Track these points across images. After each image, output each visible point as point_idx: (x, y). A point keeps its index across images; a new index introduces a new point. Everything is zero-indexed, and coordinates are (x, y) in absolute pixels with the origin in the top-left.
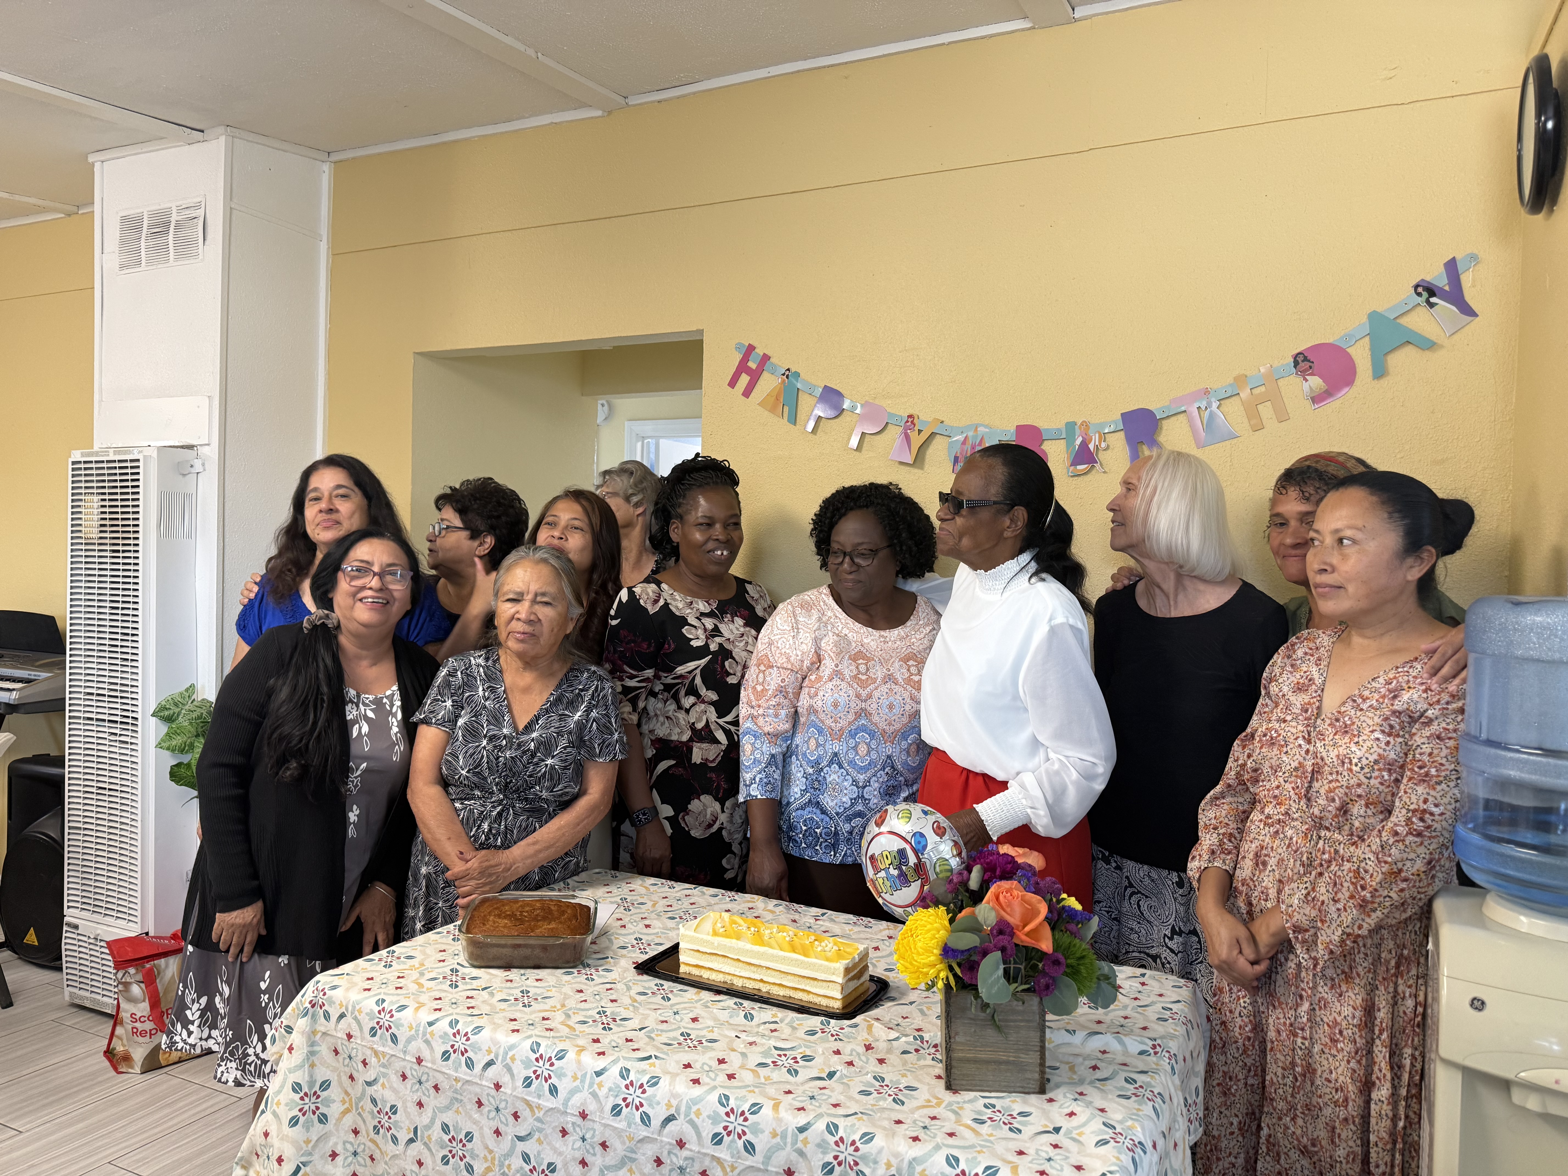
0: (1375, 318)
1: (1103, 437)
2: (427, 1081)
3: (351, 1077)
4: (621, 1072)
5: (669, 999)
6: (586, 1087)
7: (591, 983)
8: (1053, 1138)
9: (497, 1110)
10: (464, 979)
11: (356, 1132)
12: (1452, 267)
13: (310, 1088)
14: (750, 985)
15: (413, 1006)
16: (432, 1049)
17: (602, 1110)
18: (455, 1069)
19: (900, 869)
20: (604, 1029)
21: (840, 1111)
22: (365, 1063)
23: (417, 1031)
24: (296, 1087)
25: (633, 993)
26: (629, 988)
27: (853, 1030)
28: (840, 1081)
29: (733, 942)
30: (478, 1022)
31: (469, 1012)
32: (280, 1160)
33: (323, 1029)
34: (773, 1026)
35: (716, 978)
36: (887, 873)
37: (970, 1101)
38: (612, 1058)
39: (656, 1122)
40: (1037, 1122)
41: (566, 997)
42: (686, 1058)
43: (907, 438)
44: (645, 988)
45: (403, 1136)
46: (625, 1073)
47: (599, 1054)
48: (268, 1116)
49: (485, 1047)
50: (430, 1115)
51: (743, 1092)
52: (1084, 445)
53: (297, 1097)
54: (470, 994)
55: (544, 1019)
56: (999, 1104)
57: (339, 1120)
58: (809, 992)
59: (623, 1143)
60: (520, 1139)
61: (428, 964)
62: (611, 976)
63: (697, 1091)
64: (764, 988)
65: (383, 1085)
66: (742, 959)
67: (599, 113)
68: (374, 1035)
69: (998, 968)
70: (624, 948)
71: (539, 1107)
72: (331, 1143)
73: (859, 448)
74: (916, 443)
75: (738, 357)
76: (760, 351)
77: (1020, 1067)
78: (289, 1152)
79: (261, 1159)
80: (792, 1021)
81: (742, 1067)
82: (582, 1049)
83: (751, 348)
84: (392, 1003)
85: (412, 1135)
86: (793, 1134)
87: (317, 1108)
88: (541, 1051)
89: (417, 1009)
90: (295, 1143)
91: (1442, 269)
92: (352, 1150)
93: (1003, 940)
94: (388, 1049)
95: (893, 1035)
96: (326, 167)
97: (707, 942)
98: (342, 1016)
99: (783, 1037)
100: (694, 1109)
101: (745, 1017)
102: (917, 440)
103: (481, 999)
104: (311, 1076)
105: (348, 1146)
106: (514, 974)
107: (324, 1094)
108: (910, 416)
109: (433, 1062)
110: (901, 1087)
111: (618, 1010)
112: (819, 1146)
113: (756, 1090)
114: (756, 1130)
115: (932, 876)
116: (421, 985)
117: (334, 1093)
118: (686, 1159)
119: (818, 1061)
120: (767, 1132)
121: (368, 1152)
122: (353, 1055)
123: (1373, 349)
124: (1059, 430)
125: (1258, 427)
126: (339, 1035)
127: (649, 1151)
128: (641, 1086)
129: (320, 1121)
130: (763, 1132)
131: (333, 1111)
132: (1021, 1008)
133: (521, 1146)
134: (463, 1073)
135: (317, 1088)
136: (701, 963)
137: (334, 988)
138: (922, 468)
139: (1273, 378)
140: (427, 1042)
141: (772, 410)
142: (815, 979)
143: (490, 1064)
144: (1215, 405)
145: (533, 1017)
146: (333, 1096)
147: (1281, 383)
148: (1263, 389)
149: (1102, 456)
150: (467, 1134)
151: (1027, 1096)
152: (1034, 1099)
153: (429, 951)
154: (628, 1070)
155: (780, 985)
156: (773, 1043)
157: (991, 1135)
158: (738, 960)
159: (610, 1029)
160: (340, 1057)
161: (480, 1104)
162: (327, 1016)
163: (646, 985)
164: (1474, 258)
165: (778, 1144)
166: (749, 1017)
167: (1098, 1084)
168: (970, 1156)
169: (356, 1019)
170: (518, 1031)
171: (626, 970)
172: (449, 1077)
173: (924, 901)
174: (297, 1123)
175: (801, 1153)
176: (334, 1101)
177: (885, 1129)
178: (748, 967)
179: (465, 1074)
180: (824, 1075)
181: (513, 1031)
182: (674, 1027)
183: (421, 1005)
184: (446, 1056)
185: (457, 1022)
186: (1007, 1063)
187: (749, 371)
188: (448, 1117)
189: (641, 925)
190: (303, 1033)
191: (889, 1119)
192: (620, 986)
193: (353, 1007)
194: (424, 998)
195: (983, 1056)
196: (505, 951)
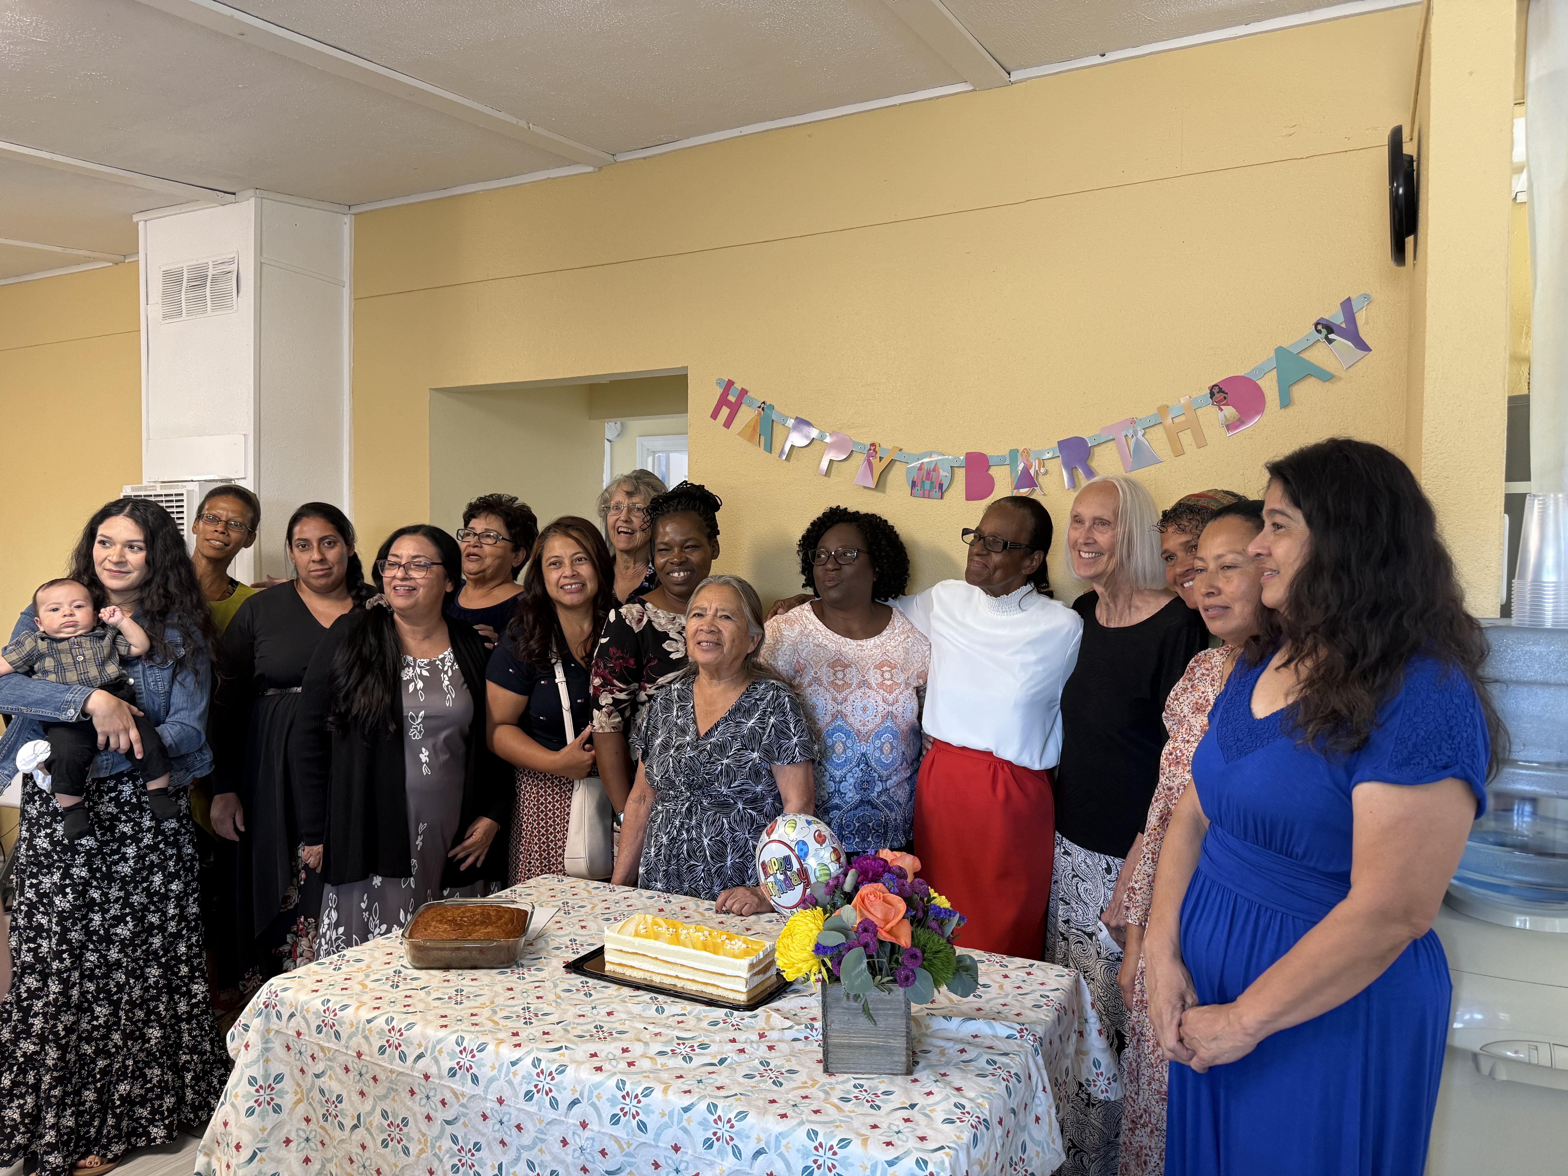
0: (1280, 352)
1: (1042, 463)
2: (367, 1072)
3: (302, 1071)
4: (533, 1061)
5: (591, 995)
6: (503, 1076)
7: (522, 982)
8: (906, 1114)
9: (428, 1097)
10: (405, 979)
11: (308, 1120)
12: (1347, 306)
13: (265, 1081)
14: (668, 981)
15: (354, 1004)
16: (370, 1045)
17: (517, 1097)
18: (390, 1063)
19: (786, 874)
20: (526, 1023)
21: (722, 1093)
22: (313, 1057)
23: (357, 1028)
24: (252, 1081)
25: (558, 990)
26: (556, 986)
27: (752, 1020)
28: (730, 1067)
29: (651, 942)
30: (411, 1019)
31: (405, 1010)
32: (238, 1147)
33: (275, 1027)
34: (680, 1018)
35: (637, 975)
36: (775, 878)
37: (843, 1082)
38: (526, 1049)
39: (563, 1106)
40: (898, 1099)
41: (497, 994)
42: (592, 1047)
43: (870, 464)
44: (571, 985)
45: (349, 1123)
46: (537, 1062)
47: (516, 1046)
48: (227, 1107)
49: (416, 1042)
50: (371, 1102)
51: (639, 1077)
52: (1026, 471)
53: (253, 1089)
54: (408, 993)
55: (472, 1015)
56: (866, 1084)
57: (292, 1109)
58: (718, 987)
59: (535, 1126)
60: (448, 1123)
61: (374, 967)
62: (541, 975)
63: (598, 1077)
64: (680, 984)
65: (330, 1077)
66: (660, 957)
67: (591, 169)
68: (320, 1032)
69: (861, 962)
70: (558, 948)
71: (463, 1095)
72: (285, 1131)
73: (828, 473)
74: (878, 470)
75: (719, 391)
76: (738, 386)
77: (889, 1051)
78: (246, 1139)
79: (222, 1147)
80: (700, 1012)
81: (644, 1056)
82: (502, 1041)
83: (730, 383)
84: (336, 1003)
85: (356, 1122)
86: (679, 1114)
87: (272, 1099)
88: (465, 1044)
89: (358, 1008)
90: (251, 1131)
91: (1339, 309)
92: (304, 1136)
93: (867, 938)
94: (333, 1045)
95: (788, 1023)
96: (347, 219)
97: (629, 942)
98: (292, 1015)
99: (688, 1027)
100: (595, 1093)
101: (657, 1010)
102: (878, 467)
103: (418, 998)
104: (266, 1070)
105: (301, 1133)
106: (452, 975)
107: (278, 1087)
108: (873, 445)
109: (371, 1056)
110: (783, 1070)
111: (541, 1006)
112: (700, 1123)
113: (651, 1075)
114: (648, 1111)
115: (813, 880)
116: (364, 986)
117: (287, 1084)
118: (587, 1139)
119: (714, 1048)
120: (657, 1113)
121: (319, 1138)
122: (303, 1050)
123: (1280, 381)
124: (1004, 457)
125: (1179, 452)
126: (290, 1033)
127: (557, 1133)
128: (551, 1074)
129: (275, 1111)
130: (653, 1112)
131: (287, 1101)
132: (888, 997)
133: (449, 1129)
134: (398, 1065)
135: (271, 1081)
136: (624, 962)
137: (285, 990)
138: (884, 491)
139: (1192, 407)
140: (366, 1038)
141: (750, 439)
142: (723, 975)
143: (420, 1056)
144: (1140, 434)
145: (462, 1013)
146: (287, 1088)
147: (1199, 412)
148: (1183, 418)
149: (1041, 480)
150: (404, 1119)
151: (895, 1077)
152: (900, 1079)
153: (376, 954)
154: (539, 1060)
155: (693, 981)
156: (677, 1033)
157: (853, 1111)
158: (656, 958)
159: (531, 1023)
160: (292, 1052)
161: (412, 1092)
162: (279, 1016)
163: (572, 982)
164: (1367, 298)
165: (666, 1123)
166: (660, 1010)
167: (962, 1065)
168: (828, 1130)
169: (304, 1018)
170: (446, 1026)
171: (557, 968)
172: (384, 1069)
173: (807, 902)
174: (253, 1112)
175: (685, 1130)
176: (287, 1093)
177: (758, 1107)
178: (665, 965)
179: (399, 1066)
180: (716, 1061)
181: (442, 1026)
182: (590, 1020)
183: (363, 1004)
184: (382, 1050)
185: (392, 1019)
186: (877, 1047)
187: (728, 404)
188: (386, 1105)
189: (578, 927)
190: (258, 1031)
191: (764, 1099)
192: (548, 984)
193: (302, 1007)
194: (366, 998)
195: (855, 1041)
196: (447, 954)
